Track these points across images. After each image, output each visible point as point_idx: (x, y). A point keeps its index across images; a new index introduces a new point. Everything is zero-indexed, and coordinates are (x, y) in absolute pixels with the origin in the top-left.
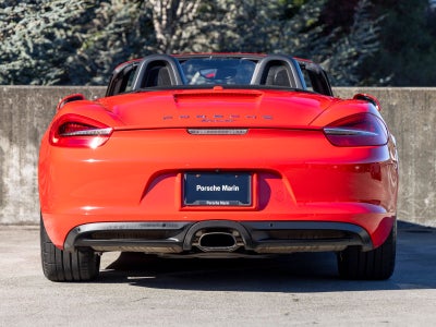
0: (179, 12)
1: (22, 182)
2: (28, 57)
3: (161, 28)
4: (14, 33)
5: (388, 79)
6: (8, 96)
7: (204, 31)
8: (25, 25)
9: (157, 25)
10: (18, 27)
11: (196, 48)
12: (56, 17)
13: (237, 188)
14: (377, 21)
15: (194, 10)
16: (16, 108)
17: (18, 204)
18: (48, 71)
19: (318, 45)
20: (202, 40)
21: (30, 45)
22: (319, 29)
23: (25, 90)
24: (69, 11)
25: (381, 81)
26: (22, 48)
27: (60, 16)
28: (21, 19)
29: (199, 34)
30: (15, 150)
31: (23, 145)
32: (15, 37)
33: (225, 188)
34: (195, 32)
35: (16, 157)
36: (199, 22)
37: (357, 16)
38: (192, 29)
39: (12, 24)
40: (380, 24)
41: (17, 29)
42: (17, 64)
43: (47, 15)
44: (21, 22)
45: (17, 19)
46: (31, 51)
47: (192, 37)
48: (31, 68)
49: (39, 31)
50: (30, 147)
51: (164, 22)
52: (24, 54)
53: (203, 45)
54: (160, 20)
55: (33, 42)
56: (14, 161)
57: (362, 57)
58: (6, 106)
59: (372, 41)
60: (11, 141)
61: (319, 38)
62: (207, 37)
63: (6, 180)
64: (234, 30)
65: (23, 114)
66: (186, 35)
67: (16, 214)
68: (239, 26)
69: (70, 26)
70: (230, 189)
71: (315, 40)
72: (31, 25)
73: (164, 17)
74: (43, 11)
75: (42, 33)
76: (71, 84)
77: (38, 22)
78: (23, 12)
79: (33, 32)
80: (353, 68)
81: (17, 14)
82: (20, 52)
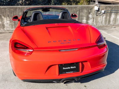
1: (7, 24)
17: (7, 27)
30: (5, 18)
31: (6, 17)
33: (72, 67)
35: (5, 19)
50: (8, 18)
56: (5, 20)
63: (4, 23)
65: (6, 12)
67: (7, 29)
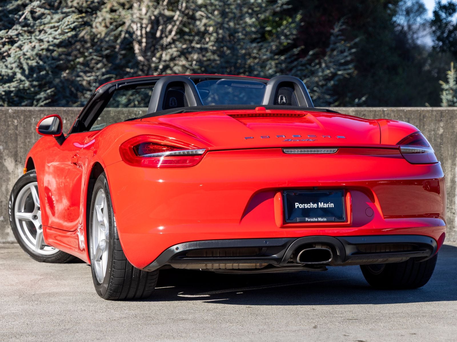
0: (158, 34)
2: (23, 78)
3: (140, 50)
4: (9, 56)
5: (364, 99)
6: (14, 118)
7: (183, 53)
8: (20, 47)
9: (136, 47)
10: (13, 50)
11: (177, 69)
12: (51, 39)
13: (332, 205)
14: (352, 43)
15: (173, 33)
16: (20, 129)
18: (38, 93)
19: (295, 67)
20: (183, 62)
21: (25, 67)
22: (296, 51)
23: (30, 111)
24: (63, 33)
25: (357, 100)
26: (18, 70)
27: (55, 38)
28: (15, 42)
29: (179, 56)
32: (10, 60)
33: (321, 205)
34: (175, 54)
36: (179, 45)
37: (333, 38)
38: (173, 51)
39: (7, 47)
40: (355, 46)
41: (12, 52)
42: (12, 86)
43: (42, 36)
44: (16, 45)
45: (12, 42)
46: (27, 72)
47: (172, 59)
48: (24, 89)
49: (34, 53)
51: (144, 44)
52: (19, 76)
53: (183, 66)
54: (140, 43)
55: (28, 64)
57: (336, 78)
58: (12, 127)
59: (347, 63)
60: (16, 161)
61: (296, 60)
62: (187, 59)
64: (214, 52)
66: (166, 57)
68: (218, 49)
69: (56, 48)
70: (326, 206)
71: (292, 62)
72: (26, 48)
73: (144, 40)
74: (37, 33)
75: (37, 55)
76: (58, 105)
77: (33, 44)
78: (17, 35)
79: (29, 54)
80: (328, 89)
81: (11, 37)
82: (15, 74)
